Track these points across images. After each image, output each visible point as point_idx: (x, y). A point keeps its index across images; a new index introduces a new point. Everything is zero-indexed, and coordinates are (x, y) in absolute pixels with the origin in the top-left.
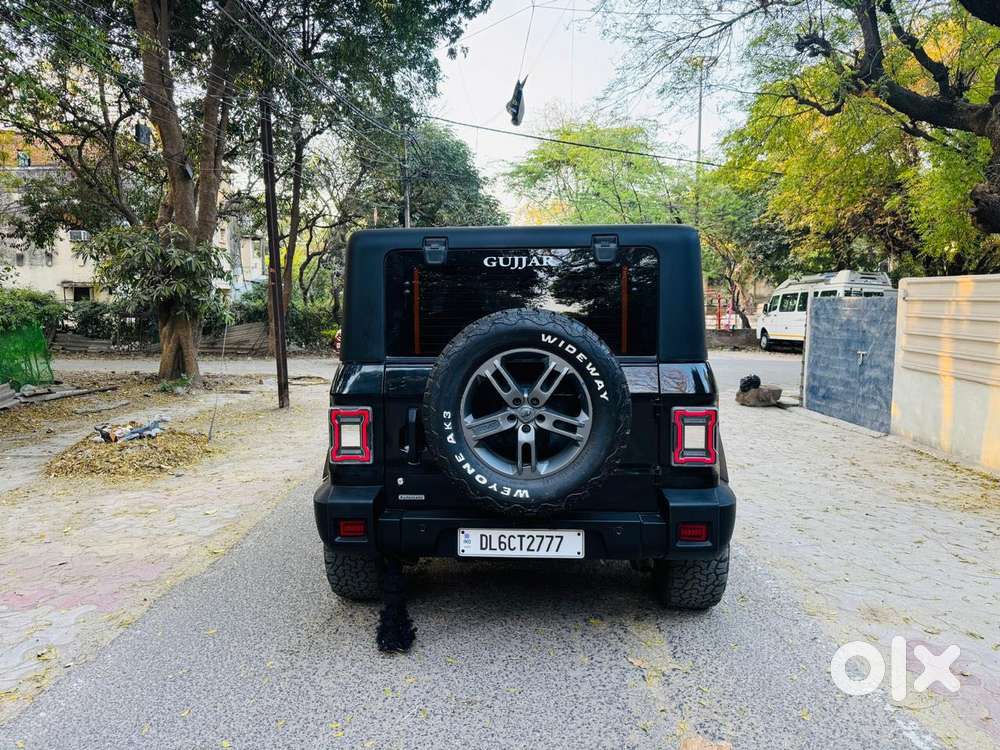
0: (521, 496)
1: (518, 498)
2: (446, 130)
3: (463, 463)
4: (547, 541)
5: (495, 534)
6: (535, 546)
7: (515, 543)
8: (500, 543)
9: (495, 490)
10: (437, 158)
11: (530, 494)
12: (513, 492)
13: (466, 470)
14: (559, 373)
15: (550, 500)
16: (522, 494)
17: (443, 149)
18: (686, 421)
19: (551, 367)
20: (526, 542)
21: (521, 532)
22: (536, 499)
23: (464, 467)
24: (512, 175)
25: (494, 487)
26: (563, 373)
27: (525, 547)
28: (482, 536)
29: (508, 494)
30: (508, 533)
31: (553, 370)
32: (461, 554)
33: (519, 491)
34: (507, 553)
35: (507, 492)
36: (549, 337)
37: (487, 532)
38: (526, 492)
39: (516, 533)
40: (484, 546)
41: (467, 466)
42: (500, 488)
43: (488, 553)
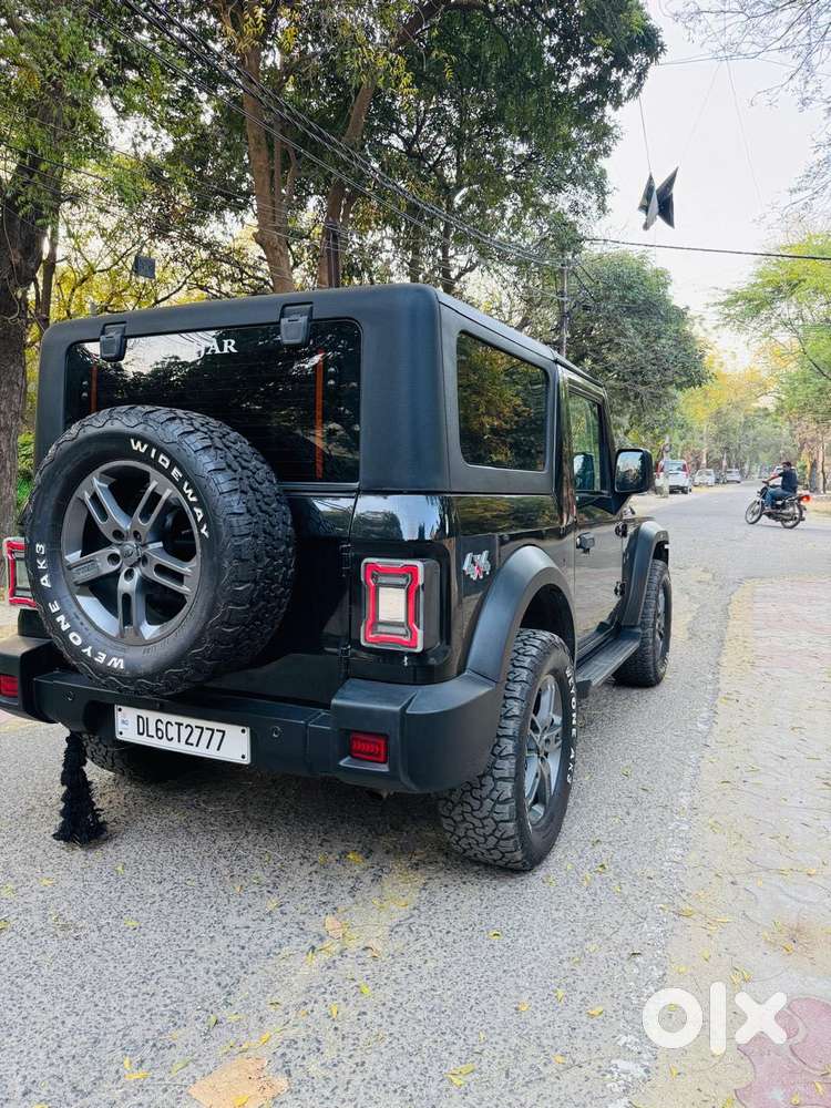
0: (115, 666)
1: (111, 668)
2: (642, 257)
3: (58, 613)
4: (207, 734)
5: (152, 716)
6: (193, 740)
7: (173, 731)
8: (157, 729)
9: (89, 655)
10: (610, 288)
11: (125, 664)
12: (107, 660)
13: (59, 624)
14: (160, 497)
15: (150, 676)
16: (118, 663)
17: (618, 277)
18: (383, 580)
19: (150, 489)
20: (185, 733)
21: (180, 719)
22: (132, 672)
23: (58, 619)
24: (726, 304)
25: (88, 651)
26: (164, 497)
27: (183, 739)
28: (139, 717)
29: (101, 662)
30: (165, 717)
31: (153, 493)
32: (119, 737)
33: (114, 659)
34: (163, 744)
35: (101, 659)
36: (139, 444)
37: (144, 713)
38: (121, 661)
39: (174, 719)
40: (141, 731)
41: (62, 619)
42: (95, 654)
43: (144, 740)
